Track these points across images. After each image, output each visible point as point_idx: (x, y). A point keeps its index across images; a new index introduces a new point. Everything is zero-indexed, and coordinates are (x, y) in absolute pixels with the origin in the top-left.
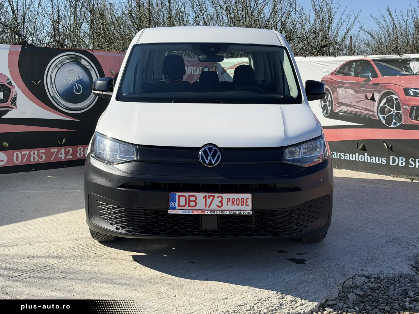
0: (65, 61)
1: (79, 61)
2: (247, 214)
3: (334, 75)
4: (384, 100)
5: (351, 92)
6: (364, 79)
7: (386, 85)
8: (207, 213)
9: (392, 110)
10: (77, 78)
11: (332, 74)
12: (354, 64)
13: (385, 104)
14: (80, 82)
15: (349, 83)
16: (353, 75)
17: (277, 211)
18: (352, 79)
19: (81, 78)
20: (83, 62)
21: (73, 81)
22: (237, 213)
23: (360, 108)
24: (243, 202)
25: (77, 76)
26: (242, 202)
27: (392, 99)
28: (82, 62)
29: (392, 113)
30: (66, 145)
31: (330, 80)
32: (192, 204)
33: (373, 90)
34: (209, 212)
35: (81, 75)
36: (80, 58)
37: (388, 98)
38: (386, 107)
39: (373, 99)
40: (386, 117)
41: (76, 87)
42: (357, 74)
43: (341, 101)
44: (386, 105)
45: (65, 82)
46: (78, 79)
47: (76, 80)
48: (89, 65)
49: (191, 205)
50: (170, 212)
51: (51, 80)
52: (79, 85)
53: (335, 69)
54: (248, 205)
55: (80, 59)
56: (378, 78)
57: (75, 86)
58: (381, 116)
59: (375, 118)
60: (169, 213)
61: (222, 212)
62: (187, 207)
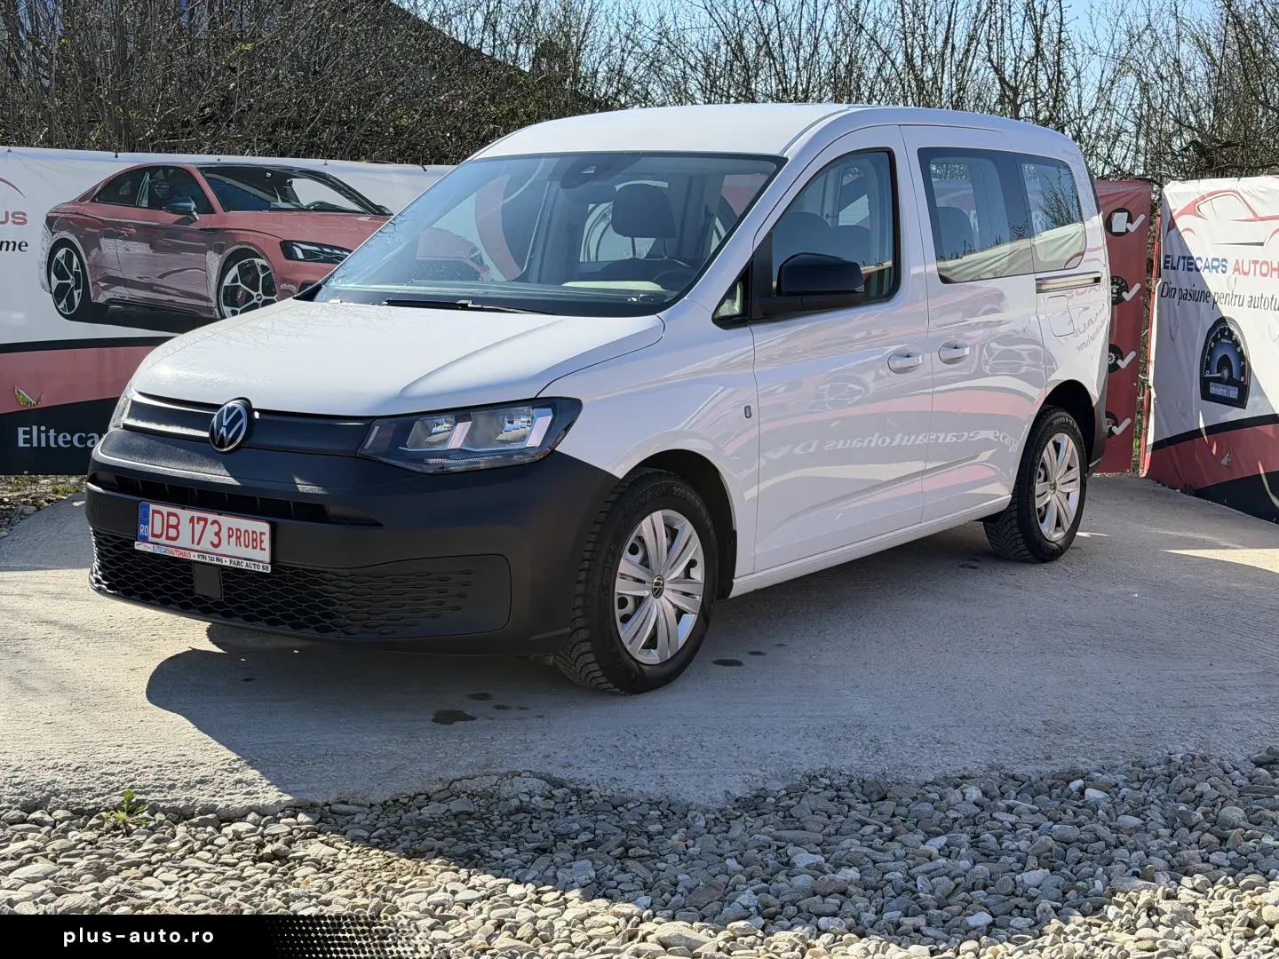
2: (261, 570)
8: (194, 556)
17: (325, 572)
22: (244, 565)
24: (255, 542)
26: (253, 540)
32: (172, 533)
34: (196, 554)
49: (170, 535)
50: (139, 546)
54: (264, 549)
60: (137, 548)
61: (221, 560)
62: (163, 540)
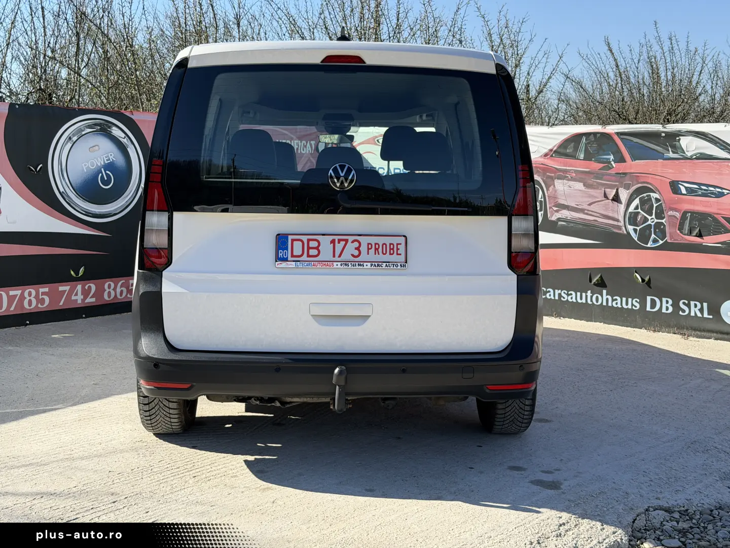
0: (83, 131)
1: (109, 129)
3: (549, 156)
4: (637, 202)
5: (579, 186)
6: (602, 165)
7: (638, 176)
9: (649, 218)
10: (105, 159)
11: (546, 155)
12: (584, 140)
13: (637, 208)
14: (110, 166)
15: (576, 171)
16: (582, 159)
18: (580, 165)
19: (111, 160)
20: (116, 132)
21: (97, 164)
23: (595, 214)
25: (104, 156)
27: (650, 199)
28: (113, 131)
29: (649, 222)
30: (86, 278)
31: (542, 166)
33: (617, 183)
35: (111, 155)
36: (110, 125)
37: (644, 197)
38: (639, 212)
39: (616, 199)
40: (640, 229)
41: (102, 174)
42: (588, 157)
43: (562, 201)
44: (639, 210)
45: (84, 168)
46: (106, 162)
47: (103, 163)
48: (125, 137)
51: (60, 163)
52: (107, 172)
53: (550, 147)
55: (110, 127)
56: (625, 163)
57: (100, 175)
58: (631, 228)
59: (621, 232)
